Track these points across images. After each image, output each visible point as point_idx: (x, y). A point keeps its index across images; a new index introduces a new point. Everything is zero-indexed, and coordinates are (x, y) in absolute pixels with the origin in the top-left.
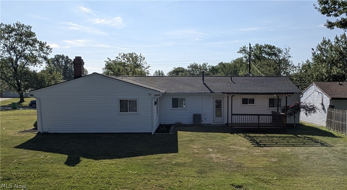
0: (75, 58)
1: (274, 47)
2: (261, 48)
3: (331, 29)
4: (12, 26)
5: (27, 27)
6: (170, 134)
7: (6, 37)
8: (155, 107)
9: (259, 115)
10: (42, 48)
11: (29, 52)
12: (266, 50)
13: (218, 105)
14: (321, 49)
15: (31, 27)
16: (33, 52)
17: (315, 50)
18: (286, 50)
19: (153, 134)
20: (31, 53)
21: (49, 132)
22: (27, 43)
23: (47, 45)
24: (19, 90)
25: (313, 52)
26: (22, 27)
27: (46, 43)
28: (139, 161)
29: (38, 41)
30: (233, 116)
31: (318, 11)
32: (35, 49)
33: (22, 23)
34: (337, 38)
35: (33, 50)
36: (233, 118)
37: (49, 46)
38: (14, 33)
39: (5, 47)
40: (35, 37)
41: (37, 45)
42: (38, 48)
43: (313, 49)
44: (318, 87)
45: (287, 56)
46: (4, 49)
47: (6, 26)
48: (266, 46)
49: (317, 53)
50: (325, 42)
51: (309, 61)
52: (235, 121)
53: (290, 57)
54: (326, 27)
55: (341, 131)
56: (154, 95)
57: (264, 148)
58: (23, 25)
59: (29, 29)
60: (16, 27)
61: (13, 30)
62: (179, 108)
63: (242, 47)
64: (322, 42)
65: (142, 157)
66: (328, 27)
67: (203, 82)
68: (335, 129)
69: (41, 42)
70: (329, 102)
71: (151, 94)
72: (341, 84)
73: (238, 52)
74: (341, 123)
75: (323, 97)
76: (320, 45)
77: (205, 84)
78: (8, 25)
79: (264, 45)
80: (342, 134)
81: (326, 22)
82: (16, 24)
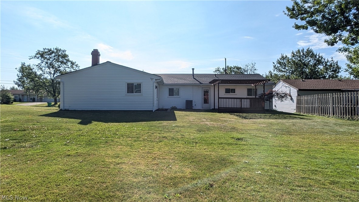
0: (93, 50)
1: (240, 68)
2: (231, 69)
3: (298, 30)
4: (52, 49)
5: (63, 51)
6: (168, 111)
7: (48, 58)
8: (155, 90)
9: (241, 98)
10: (72, 66)
11: (63, 69)
12: (235, 70)
13: (206, 93)
14: (280, 63)
15: (66, 51)
16: (66, 69)
17: (276, 64)
18: (253, 64)
19: (153, 111)
20: (65, 69)
21: (69, 109)
22: (62, 62)
23: (76, 64)
24: (54, 96)
25: (274, 65)
26: (59, 50)
27: (75, 62)
28: (143, 124)
29: (70, 61)
30: (220, 99)
31: (287, 16)
32: (68, 66)
33: (59, 48)
34: (293, 53)
35: (66, 67)
36: (220, 100)
37: (78, 65)
38: (53, 55)
39: (46, 64)
40: (68, 58)
41: (69, 64)
42: (70, 66)
43: (274, 63)
44: (285, 82)
45: (253, 69)
46: (46, 65)
47: (48, 49)
48: (235, 67)
49: (278, 66)
50: (283, 58)
51: (271, 71)
52: (221, 106)
53: (256, 69)
54: (295, 28)
55: (311, 113)
56: (156, 79)
57: (251, 120)
58: (60, 49)
59: (64, 52)
60: (55, 51)
61: (53, 52)
62: (174, 96)
63: (217, 68)
64: (281, 57)
65: (145, 122)
66: (296, 28)
67: (193, 77)
68: (305, 112)
69: (72, 61)
70: (297, 93)
71: (153, 79)
72: (304, 81)
73: (214, 72)
74: (311, 107)
75: (290, 90)
76: (279, 60)
77: (195, 79)
78: (49, 49)
79: (233, 66)
80: (313, 115)
81: (294, 25)
82: (55, 48)
